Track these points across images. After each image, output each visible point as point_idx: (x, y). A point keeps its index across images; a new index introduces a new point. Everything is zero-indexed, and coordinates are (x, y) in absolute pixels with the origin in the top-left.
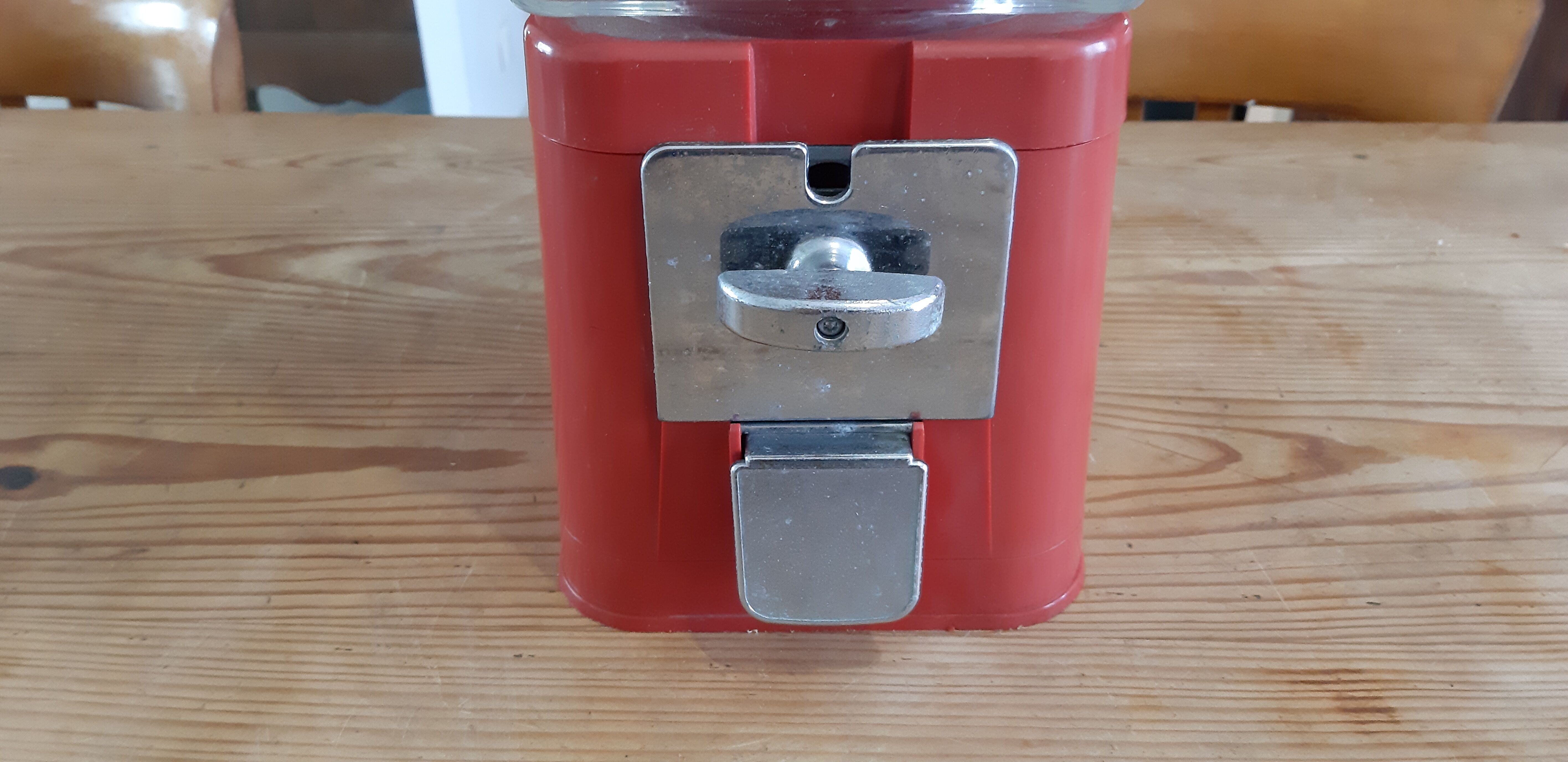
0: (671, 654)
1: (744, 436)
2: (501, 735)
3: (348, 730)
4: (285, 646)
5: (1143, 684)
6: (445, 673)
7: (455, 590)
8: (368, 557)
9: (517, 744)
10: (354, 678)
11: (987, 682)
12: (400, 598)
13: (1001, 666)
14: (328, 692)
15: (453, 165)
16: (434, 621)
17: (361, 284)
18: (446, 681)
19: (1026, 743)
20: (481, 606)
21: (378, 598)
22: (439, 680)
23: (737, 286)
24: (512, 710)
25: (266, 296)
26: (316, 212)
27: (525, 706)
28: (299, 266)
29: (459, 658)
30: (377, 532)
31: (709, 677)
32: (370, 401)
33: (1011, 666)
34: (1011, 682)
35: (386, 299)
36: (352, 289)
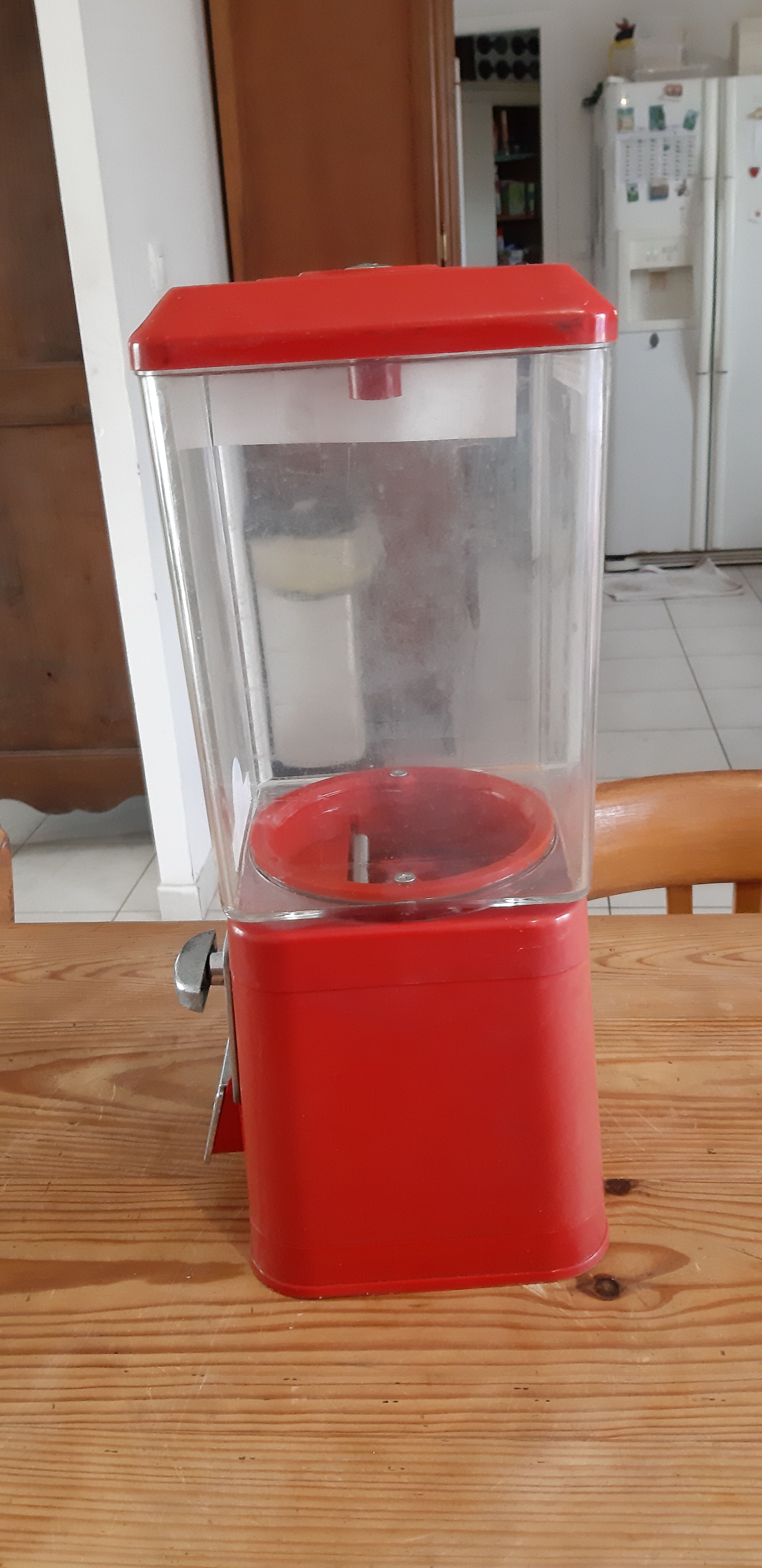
0: (358, 1457)
2: (232, 1528)
3: (118, 1522)
4: (68, 1448)
5: (724, 1482)
6: (188, 1472)
7: (194, 1397)
8: (126, 1367)
9: (243, 1536)
10: (120, 1477)
11: (603, 1482)
12: (152, 1404)
13: (615, 1467)
14: (102, 1489)
16: (179, 1426)
17: (112, 1098)
18: (189, 1480)
21: (136, 1405)
22: (184, 1480)
24: (240, 1507)
25: (39, 1112)
26: (74, 1025)
27: (249, 1502)
28: (64, 1081)
29: (199, 1459)
30: (133, 1342)
31: (389, 1478)
32: (124, 1216)
33: (624, 1467)
34: (623, 1481)
35: (133, 1113)
36: (106, 1104)
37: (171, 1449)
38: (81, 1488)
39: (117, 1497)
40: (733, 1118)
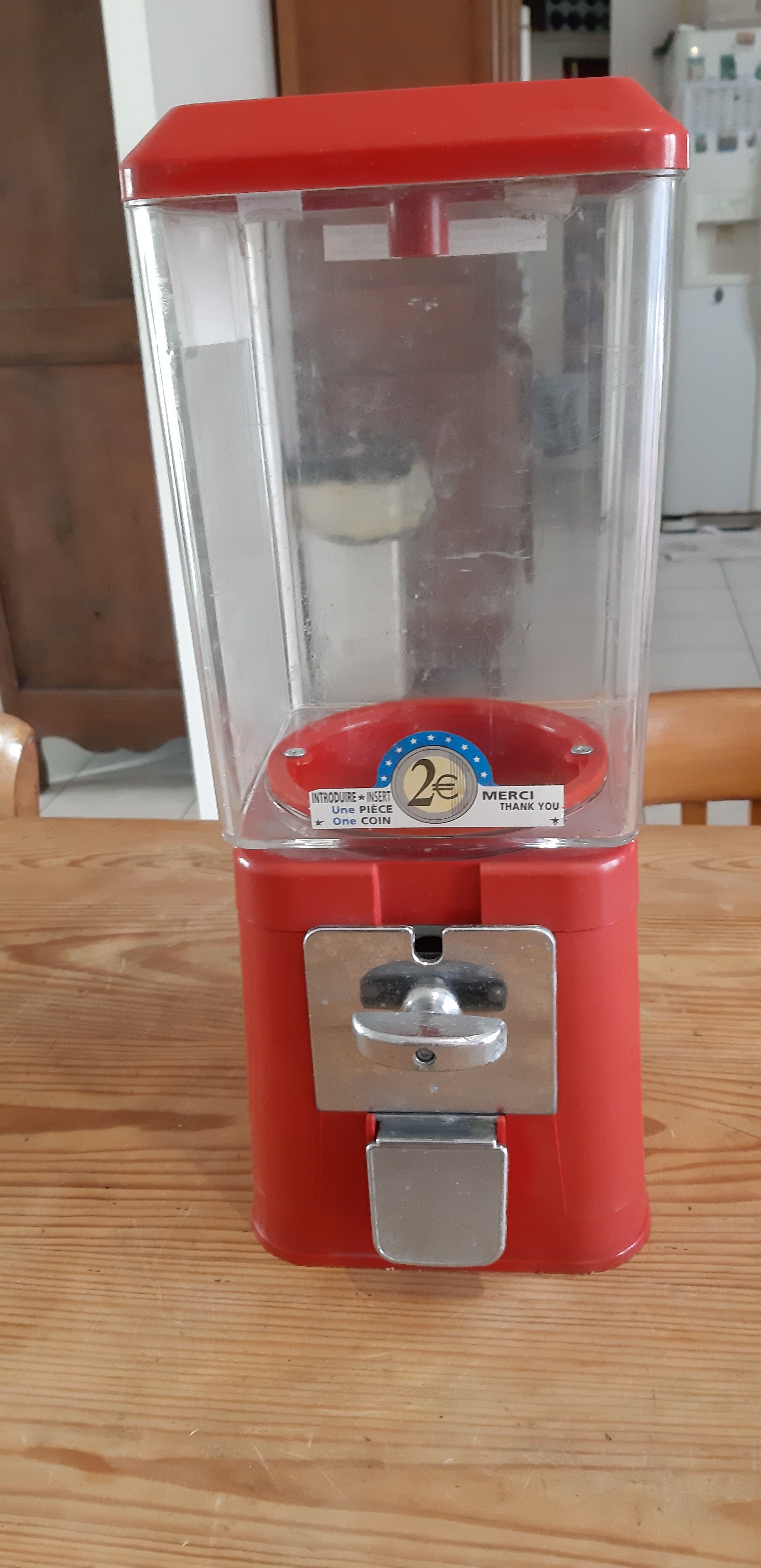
0: (328, 1284)
1: (378, 1123)
2: (202, 1340)
3: (95, 1331)
4: (54, 1266)
5: (679, 1320)
6: (165, 1291)
7: (176, 1227)
8: (114, 1199)
9: (213, 1347)
10: (102, 1292)
11: (561, 1314)
12: (137, 1232)
13: (574, 1303)
14: (83, 1302)
15: (198, 865)
16: (160, 1251)
17: (121, 971)
18: (166, 1297)
19: (584, 1363)
20: (194, 1241)
21: (121, 1231)
22: (160, 1297)
23: (364, 1024)
24: (211, 1322)
25: (49, 981)
26: (90, 907)
27: (219, 1319)
28: (75, 955)
29: (176, 1280)
30: (123, 1179)
31: (355, 1303)
32: (123, 1072)
33: (582, 1303)
34: (580, 1315)
35: (139, 984)
36: (115, 975)
37: (151, 1270)
38: (64, 1301)
39: (97, 1309)
40: (723, 1006)
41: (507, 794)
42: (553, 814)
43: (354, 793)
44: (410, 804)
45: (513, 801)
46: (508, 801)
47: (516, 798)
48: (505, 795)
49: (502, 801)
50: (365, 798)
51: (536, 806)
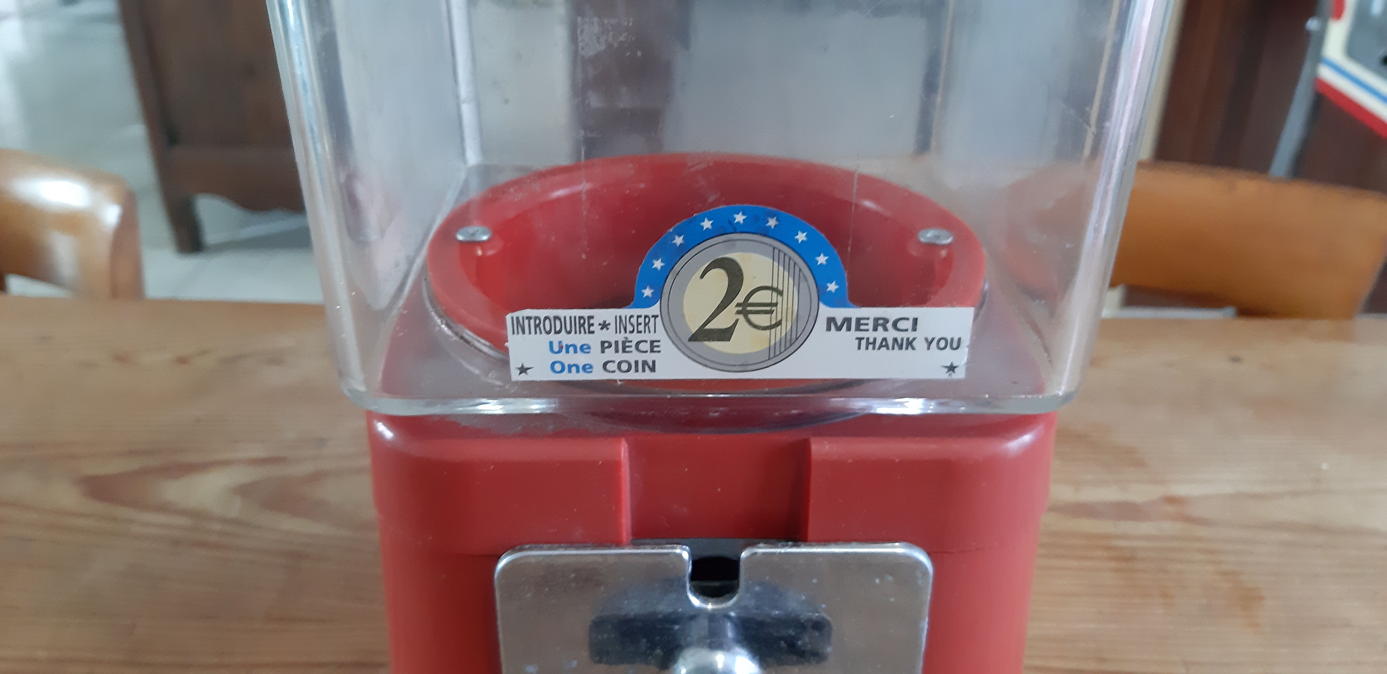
17: (232, 515)
25: (135, 528)
26: (198, 420)
28: (173, 490)
35: (255, 534)
41: (871, 322)
42: (949, 356)
43: (591, 317)
44: (694, 338)
45: (880, 334)
46: (871, 335)
47: (886, 329)
48: (867, 324)
49: (860, 334)
50: (612, 327)
51: (920, 344)
